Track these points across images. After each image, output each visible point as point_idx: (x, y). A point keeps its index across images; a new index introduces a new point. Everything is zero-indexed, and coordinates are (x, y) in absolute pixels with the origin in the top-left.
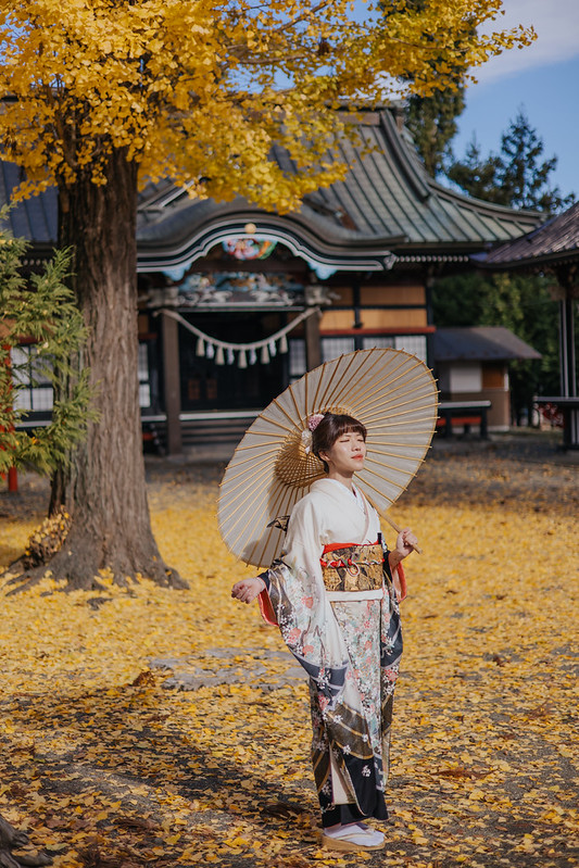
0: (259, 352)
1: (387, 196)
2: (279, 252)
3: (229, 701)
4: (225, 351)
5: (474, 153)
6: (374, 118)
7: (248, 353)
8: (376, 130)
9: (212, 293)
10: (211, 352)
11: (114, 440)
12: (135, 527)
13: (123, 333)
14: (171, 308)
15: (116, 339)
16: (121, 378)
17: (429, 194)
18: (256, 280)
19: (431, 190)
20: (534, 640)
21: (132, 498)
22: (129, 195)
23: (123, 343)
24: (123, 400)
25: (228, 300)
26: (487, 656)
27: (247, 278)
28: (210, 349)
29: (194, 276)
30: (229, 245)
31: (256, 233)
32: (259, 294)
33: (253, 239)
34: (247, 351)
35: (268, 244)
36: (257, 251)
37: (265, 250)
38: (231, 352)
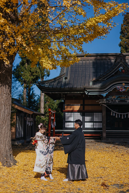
9: (115, 100)
13: (3, 100)
14: (104, 104)
15: (1, 101)
16: (2, 111)
23: (3, 102)
25: (119, 102)
27: (124, 97)
28: (114, 114)
29: (111, 96)
30: (118, 88)
31: (125, 85)
32: (127, 100)
33: (124, 87)
34: (123, 115)
35: (128, 88)
36: (125, 90)
37: (127, 89)
38: (119, 115)
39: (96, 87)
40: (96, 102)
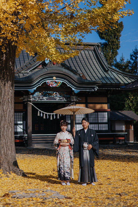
0: (56, 115)
1: (95, 70)
2: (63, 86)
3: (32, 201)
4: (46, 115)
5: (122, 60)
6: (92, 48)
7: (53, 115)
8: (93, 51)
9: (42, 97)
10: (42, 115)
11: (5, 129)
12: (11, 157)
13: (10, 97)
14: (30, 101)
15: (7, 98)
16: (8, 110)
17: (108, 70)
18: (56, 94)
19: (109, 69)
20: (132, 190)
21: (10, 148)
22: (13, 56)
23: (9, 100)
24: (9, 117)
25: (47, 99)
26: (117, 194)
27: (53, 93)
28: (42, 114)
29: (37, 92)
30: (48, 83)
31: (56, 79)
32: (57, 98)
33: (55, 81)
34: (52, 115)
35: (59, 83)
36: (56, 85)
37: (58, 85)
38: (48, 115)
39: (22, 81)
40: (20, 99)
